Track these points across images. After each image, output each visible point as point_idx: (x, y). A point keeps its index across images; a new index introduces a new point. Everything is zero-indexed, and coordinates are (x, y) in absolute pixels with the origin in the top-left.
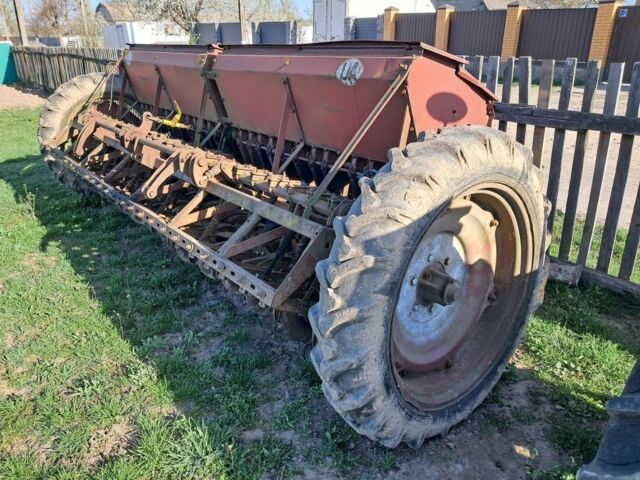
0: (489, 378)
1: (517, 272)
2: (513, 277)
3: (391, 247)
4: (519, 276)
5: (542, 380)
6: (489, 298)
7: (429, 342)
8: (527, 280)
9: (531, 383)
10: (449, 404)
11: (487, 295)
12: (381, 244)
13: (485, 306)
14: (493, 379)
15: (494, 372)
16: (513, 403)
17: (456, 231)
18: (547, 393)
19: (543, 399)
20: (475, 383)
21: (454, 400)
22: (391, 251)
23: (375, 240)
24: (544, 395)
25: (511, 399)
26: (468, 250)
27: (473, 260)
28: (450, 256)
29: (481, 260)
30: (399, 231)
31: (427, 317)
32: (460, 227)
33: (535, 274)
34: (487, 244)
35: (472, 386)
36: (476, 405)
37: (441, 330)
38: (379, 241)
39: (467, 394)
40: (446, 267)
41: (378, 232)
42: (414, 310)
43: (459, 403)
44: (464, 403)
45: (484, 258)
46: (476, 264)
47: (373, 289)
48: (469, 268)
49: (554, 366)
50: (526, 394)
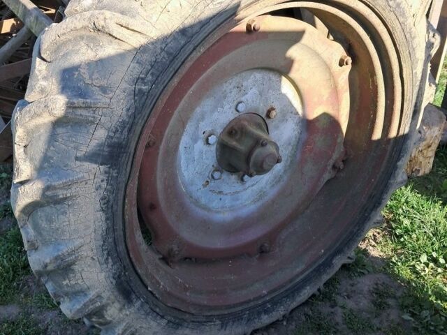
0: (319, 271)
1: (377, 134)
2: (370, 142)
3: (104, 83)
4: (378, 140)
5: (398, 275)
6: (334, 167)
7: (237, 220)
8: (389, 148)
9: (382, 277)
10: (252, 304)
11: (331, 162)
12: (86, 76)
13: (327, 176)
14: (325, 272)
15: (328, 264)
16: (350, 304)
17: (284, 69)
18: (399, 294)
19: (391, 302)
20: (298, 276)
21: (261, 297)
22: (104, 90)
23: (76, 68)
24: (395, 297)
25: (349, 297)
26: (306, 97)
27: (314, 114)
28: (276, 105)
29: (325, 115)
30: (121, 56)
31: (238, 187)
32: (290, 62)
33: (402, 140)
34: (335, 92)
35: (291, 281)
36: (294, 305)
37: (259, 204)
38: (84, 71)
39: (282, 290)
40: (268, 121)
41: (84, 55)
42: (213, 177)
43: (268, 302)
44: (275, 302)
45: (331, 111)
46: (317, 119)
47: (73, 153)
48: (308, 125)
49: (417, 258)
50: (371, 293)
